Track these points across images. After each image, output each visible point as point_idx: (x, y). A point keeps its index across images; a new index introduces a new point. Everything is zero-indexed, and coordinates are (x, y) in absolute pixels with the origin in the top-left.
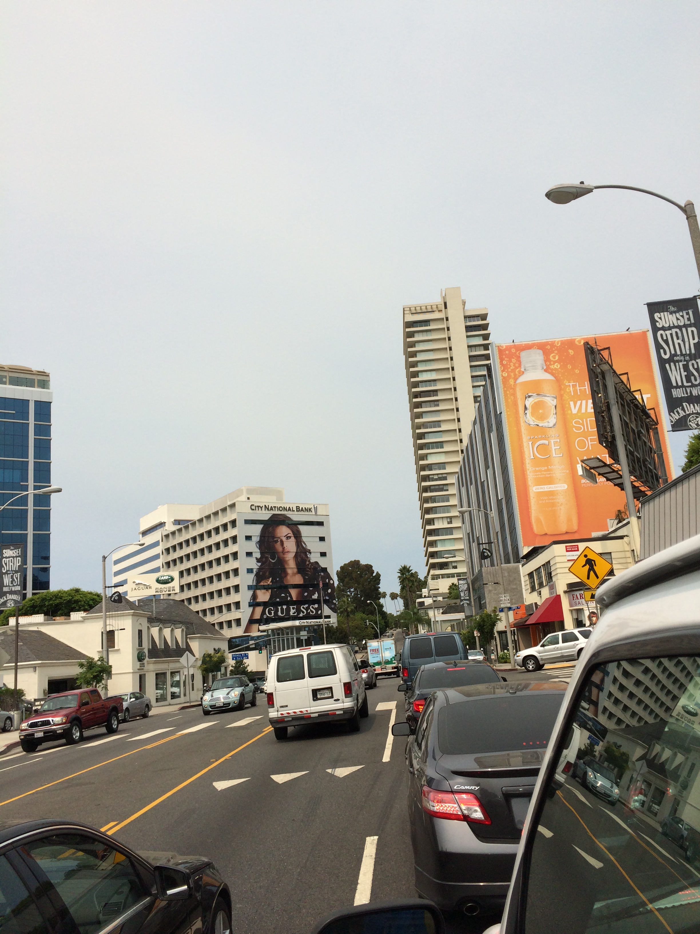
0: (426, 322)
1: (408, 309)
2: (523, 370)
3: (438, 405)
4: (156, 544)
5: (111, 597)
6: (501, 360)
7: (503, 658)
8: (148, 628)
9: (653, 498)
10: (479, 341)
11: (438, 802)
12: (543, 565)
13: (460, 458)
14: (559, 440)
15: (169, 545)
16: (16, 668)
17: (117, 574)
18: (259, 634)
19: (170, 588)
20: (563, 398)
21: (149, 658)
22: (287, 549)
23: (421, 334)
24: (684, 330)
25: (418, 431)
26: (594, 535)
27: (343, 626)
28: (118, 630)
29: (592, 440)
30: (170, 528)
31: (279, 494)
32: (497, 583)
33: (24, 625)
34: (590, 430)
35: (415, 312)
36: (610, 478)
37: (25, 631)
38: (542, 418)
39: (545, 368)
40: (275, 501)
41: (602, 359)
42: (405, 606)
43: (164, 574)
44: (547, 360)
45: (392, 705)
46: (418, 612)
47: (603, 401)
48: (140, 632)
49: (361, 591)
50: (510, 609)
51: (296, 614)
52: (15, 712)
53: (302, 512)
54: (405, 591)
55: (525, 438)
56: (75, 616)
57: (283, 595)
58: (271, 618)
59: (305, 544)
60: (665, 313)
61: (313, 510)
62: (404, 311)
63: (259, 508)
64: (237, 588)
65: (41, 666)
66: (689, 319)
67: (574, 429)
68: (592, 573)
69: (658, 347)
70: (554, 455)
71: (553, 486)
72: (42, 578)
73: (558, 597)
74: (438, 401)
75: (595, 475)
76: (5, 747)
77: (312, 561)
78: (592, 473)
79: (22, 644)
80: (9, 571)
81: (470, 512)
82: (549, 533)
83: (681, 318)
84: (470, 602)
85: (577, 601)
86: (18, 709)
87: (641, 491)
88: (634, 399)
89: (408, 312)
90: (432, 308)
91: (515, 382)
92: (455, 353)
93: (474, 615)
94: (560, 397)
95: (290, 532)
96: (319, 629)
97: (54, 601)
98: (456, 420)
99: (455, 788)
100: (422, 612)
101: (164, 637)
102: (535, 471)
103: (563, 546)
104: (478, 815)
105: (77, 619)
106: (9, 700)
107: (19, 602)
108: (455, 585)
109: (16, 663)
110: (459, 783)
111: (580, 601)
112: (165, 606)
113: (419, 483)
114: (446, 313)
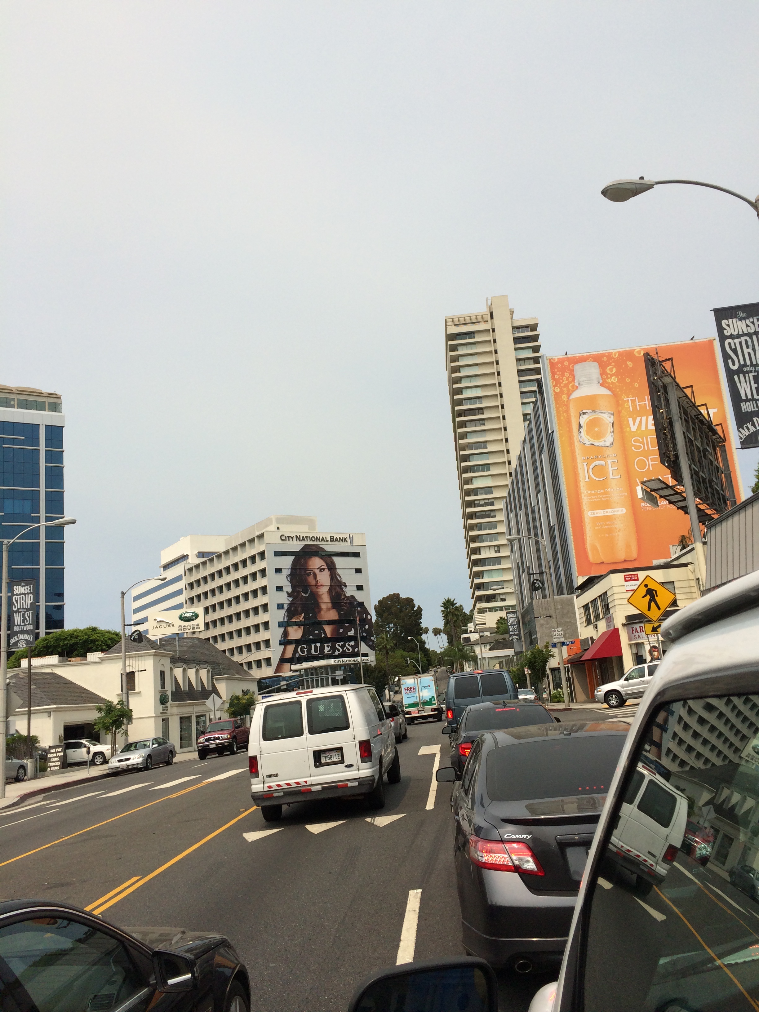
0: (470, 334)
1: (451, 320)
2: (576, 384)
3: (484, 424)
4: (178, 579)
5: (131, 636)
6: (553, 374)
7: (556, 697)
8: (171, 669)
9: (720, 521)
10: (529, 354)
11: (486, 852)
12: (600, 596)
13: (508, 481)
14: (616, 461)
15: (193, 579)
16: (29, 713)
17: (136, 611)
18: (291, 674)
19: (194, 625)
20: (622, 414)
21: (173, 701)
22: (320, 582)
23: (465, 347)
24: (754, 337)
25: (462, 453)
26: (655, 562)
27: (382, 665)
28: (138, 671)
29: (652, 460)
30: (193, 561)
31: (311, 523)
32: (550, 616)
33: (37, 667)
34: (650, 449)
35: (458, 323)
36: (673, 501)
37: (39, 673)
38: (598, 436)
39: (601, 381)
40: (307, 530)
41: (664, 371)
42: (449, 642)
43: (188, 611)
44: (603, 373)
45: (435, 749)
46: (463, 649)
47: (665, 418)
48: (162, 673)
49: (401, 627)
50: (563, 644)
51: (331, 652)
52: (29, 760)
53: (337, 542)
54: (448, 626)
55: (579, 458)
56: (92, 657)
57: (316, 632)
58: (303, 657)
59: (340, 577)
60: (734, 320)
61: (348, 540)
62: (446, 322)
63: (290, 538)
64: (266, 625)
65: (55, 710)
67: (633, 448)
68: (653, 604)
69: (726, 357)
70: (611, 477)
71: (610, 510)
72: (55, 617)
73: (616, 631)
74: (483, 419)
75: (656, 497)
76: (19, 798)
77: (347, 595)
78: (653, 495)
79: (35, 687)
80: (20, 609)
81: (519, 539)
82: (605, 561)
83: (751, 325)
84: (520, 637)
85: (637, 634)
86: (31, 757)
87: (707, 514)
88: (700, 415)
89: (450, 323)
90: (476, 319)
91: (568, 398)
92: (502, 368)
93: (524, 651)
94: (618, 413)
95: (324, 564)
96: (356, 668)
97: (69, 640)
98: (504, 440)
99: (505, 837)
100: (467, 649)
101: (189, 678)
102: (591, 495)
103: (622, 575)
104: (530, 865)
105: (95, 660)
106: (22, 748)
107: (31, 643)
108: (504, 619)
109: (29, 708)
110: (509, 832)
111: (640, 634)
112: (189, 645)
113: (464, 509)
114: (492, 324)
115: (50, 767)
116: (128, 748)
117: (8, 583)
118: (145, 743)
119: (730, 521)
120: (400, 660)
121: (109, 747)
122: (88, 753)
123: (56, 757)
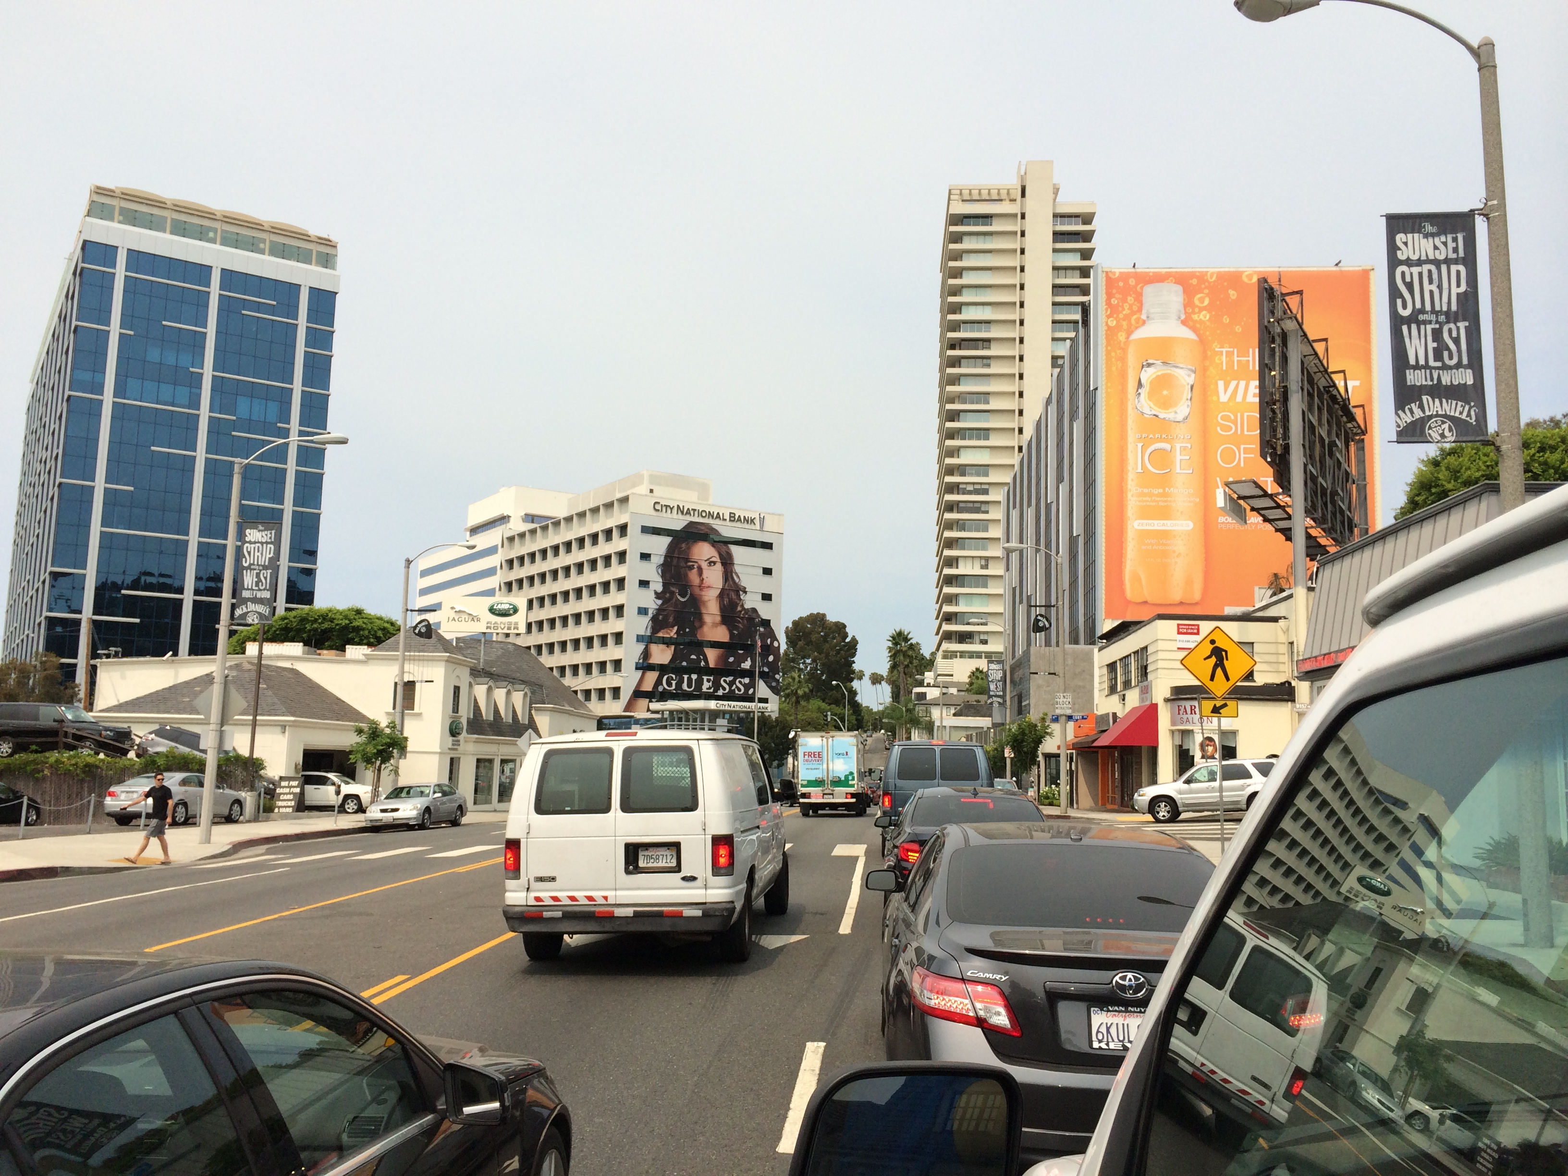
0: (986, 218)
1: (958, 192)
2: (1144, 317)
3: (989, 366)
4: (491, 551)
5: (415, 627)
6: (1109, 295)
7: (1047, 798)
8: (471, 685)
9: (1340, 556)
10: (1075, 261)
12: (1136, 653)
13: (1015, 459)
14: (1189, 446)
15: (514, 554)
16: (254, 724)
17: (424, 592)
18: (649, 715)
19: (510, 623)
20: (1208, 373)
21: (468, 732)
22: (707, 582)
23: (974, 238)
24: (1444, 268)
25: (949, 407)
26: (1229, 610)
27: (788, 718)
28: (421, 682)
29: (1246, 451)
30: (517, 526)
31: (703, 489)
32: (1055, 674)
33: (270, 658)
34: (1246, 433)
35: (968, 198)
36: (1271, 517)
37: (272, 666)
38: (1167, 404)
39: (1183, 317)
40: (695, 499)
41: (1286, 311)
42: (893, 697)
43: (503, 601)
44: (1188, 304)
45: (859, 850)
46: (914, 709)
47: (1277, 385)
48: (457, 689)
49: (823, 665)
50: (1070, 718)
51: (712, 690)
52: (249, 793)
53: (739, 523)
54: (895, 672)
55: (1132, 436)
56: (352, 651)
57: (693, 657)
58: (670, 692)
59: (738, 577)
60: (1416, 235)
61: (757, 521)
62: (950, 194)
63: (668, 509)
64: (619, 637)
65: (294, 725)
66: (1455, 250)
67: (1218, 428)
68: (1219, 670)
69: (1394, 293)
70: (1178, 470)
71: (1169, 522)
72: (302, 585)
73: (1154, 708)
74: (988, 358)
75: (1245, 509)
76: (230, 846)
77: (746, 607)
78: (1240, 505)
79: (265, 686)
80: (253, 564)
81: (1021, 552)
82: (1150, 600)
83: (1442, 247)
84: (1005, 701)
85: (1185, 717)
86: (252, 788)
87: (1319, 545)
88: (1331, 387)
89: (957, 197)
90: (999, 194)
91: (1128, 338)
92: (1028, 277)
93: (1008, 722)
94: (1202, 371)
95: (716, 554)
96: (747, 718)
97: (320, 624)
98: (1017, 394)
99: (969, 974)
100: (920, 710)
101: (495, 702)
102: (1142, 494)
103: (1175, 623)
105: (357, 657)
106: (239, 773)
107: (267, 618)
108: (981, 672)
109: (255, 716)
110: (976, 968)
111: (1190, 716)
112: (499, 653)
113: (941, 495)
114: (1022, 205)
115: (279, 807)
116: (398, 793)
117: (238, 522)
118: (422, 789)
119: (1357, 557)
120: (815, 715)
121: (369, 788)
122: (338, 793)
123: (290, 793)
